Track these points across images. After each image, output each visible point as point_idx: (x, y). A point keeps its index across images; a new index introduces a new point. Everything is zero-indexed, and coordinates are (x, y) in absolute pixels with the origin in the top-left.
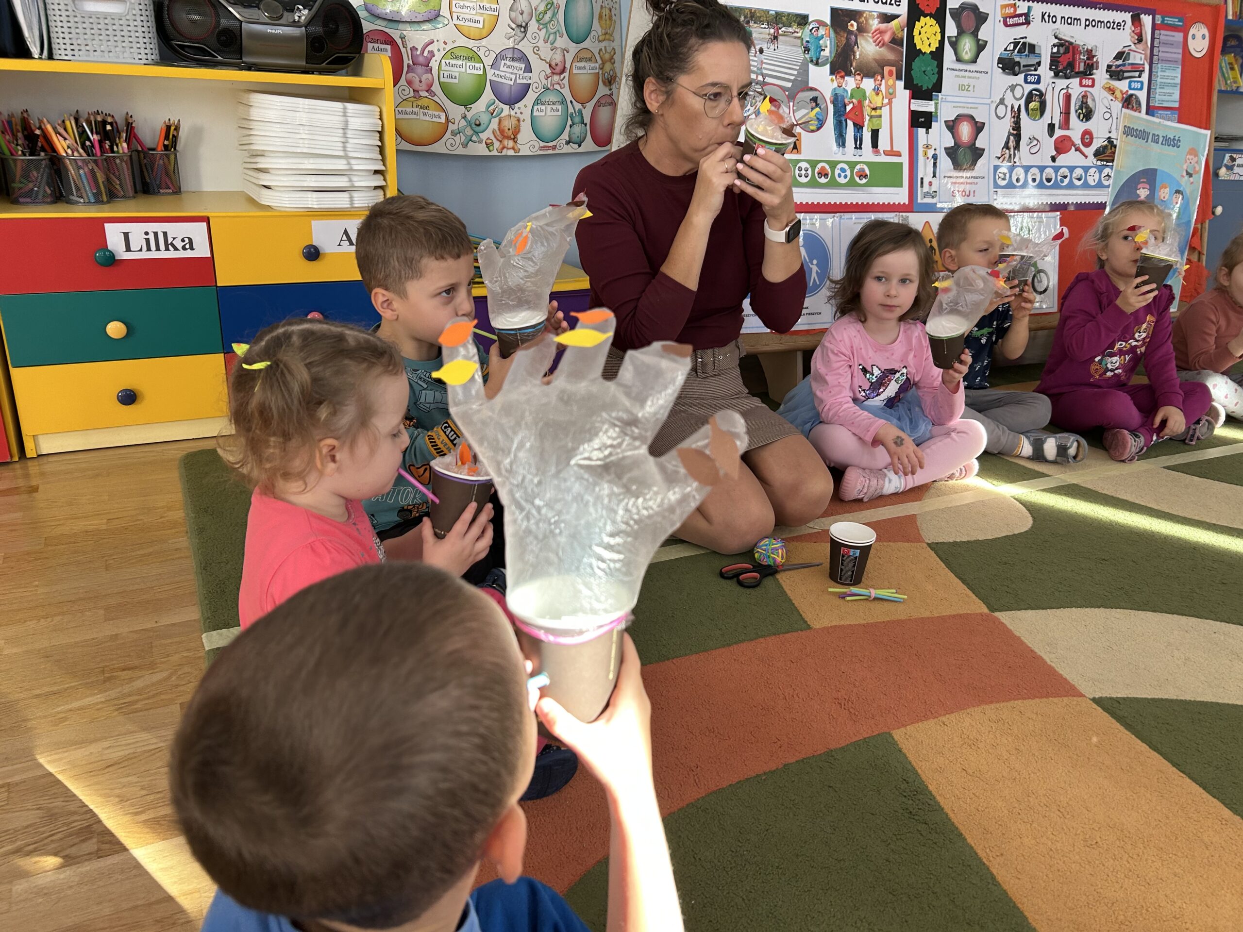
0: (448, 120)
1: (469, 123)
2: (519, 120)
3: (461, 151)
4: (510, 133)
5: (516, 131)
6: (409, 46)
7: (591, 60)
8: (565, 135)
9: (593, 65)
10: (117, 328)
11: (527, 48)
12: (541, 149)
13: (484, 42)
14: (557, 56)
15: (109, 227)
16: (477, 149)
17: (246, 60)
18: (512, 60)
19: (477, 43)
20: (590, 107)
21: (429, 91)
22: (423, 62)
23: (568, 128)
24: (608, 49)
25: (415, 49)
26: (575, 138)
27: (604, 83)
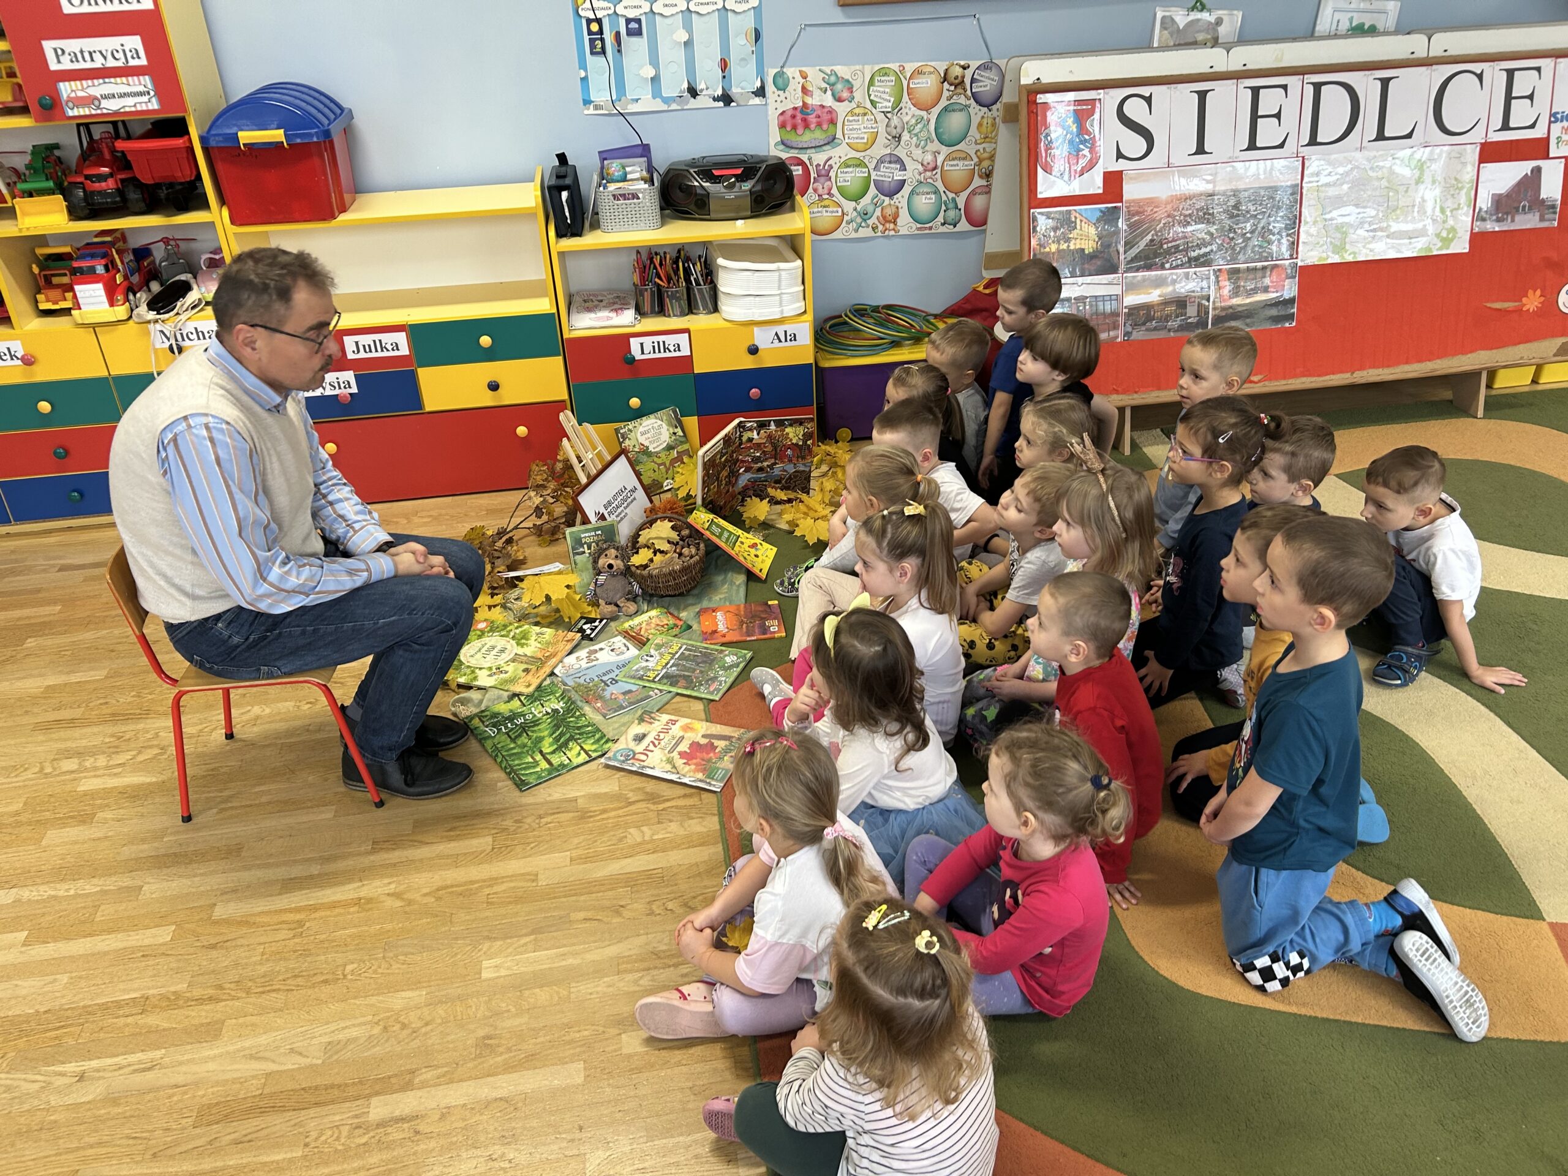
0: (843, 214)
1: (859, 213)
2: (897, 208)
3: (854, 235)
4: (891, 218)
5: (896, 216)
6: (815, 164)
7: (964, 159)
8: (940, 219)
9: (966, 163)
10: (635, 402)
11: (901, 152)
12: (918, 229)
13: (868, 152)
14: (929, 158)
15: (632, 340)
16: (865, 232)
17: (713, 216)
18: (890, 162)
19: (863, 154)
20: (964, 195)
21: (829, 194)
22: (824, 174)
23: (942, 213)
24: (988, 150)
25: (818, 165)
26: (949, 220)
27: (981, 177)
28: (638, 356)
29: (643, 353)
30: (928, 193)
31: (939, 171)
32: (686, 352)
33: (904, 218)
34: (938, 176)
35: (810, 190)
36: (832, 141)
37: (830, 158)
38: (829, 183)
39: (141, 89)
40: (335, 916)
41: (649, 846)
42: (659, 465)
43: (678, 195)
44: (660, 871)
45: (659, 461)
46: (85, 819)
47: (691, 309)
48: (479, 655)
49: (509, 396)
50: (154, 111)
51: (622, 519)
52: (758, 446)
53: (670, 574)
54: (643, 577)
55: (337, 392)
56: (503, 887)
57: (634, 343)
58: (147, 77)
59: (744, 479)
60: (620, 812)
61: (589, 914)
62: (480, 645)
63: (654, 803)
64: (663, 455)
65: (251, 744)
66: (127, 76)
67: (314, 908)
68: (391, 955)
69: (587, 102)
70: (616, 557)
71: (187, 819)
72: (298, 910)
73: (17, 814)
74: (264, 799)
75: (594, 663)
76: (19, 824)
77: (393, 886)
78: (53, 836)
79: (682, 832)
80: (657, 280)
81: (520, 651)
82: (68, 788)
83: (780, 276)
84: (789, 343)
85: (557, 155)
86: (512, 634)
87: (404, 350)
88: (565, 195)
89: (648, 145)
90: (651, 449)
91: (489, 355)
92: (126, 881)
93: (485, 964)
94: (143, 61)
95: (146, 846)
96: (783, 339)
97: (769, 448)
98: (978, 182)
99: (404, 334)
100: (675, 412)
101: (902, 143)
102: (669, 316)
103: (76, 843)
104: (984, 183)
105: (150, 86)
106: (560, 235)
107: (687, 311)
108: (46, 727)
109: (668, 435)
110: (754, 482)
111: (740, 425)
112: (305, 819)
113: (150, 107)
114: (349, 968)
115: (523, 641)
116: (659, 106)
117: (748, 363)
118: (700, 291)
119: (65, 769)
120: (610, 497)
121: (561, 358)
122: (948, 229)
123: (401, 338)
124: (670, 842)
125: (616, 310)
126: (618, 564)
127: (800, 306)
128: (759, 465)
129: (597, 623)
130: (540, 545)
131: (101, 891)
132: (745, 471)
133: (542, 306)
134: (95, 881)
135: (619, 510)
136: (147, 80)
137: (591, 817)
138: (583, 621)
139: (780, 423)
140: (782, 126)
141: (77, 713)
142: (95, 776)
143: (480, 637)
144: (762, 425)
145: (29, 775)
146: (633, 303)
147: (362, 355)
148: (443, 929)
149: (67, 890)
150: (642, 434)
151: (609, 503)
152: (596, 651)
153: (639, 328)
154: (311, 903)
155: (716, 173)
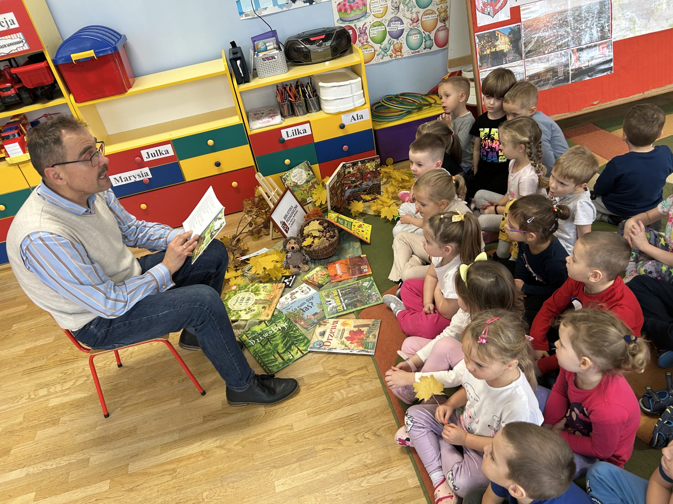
0: (375, 51)
1: (383, 49)
2: (401, 44)
4: (398, 49)
5: (401, 48)
6: (358, 28)
7: (432, 14)
8: (423, 46)
9: (433, 16)
10: (287, 161)
11: (400, 15)
12: (412, 53)
13: (384, 18)
14: (414, 16)
15: (282, 131)
16: (387, 59)
17: (313, 61)
18: (395, 21)
19: (381, 19)
20: (434, 32)
21: (367, 42)
22: (363, 32)
23: (424, 43)
24: (443, 7)
25: (360, 28)
26: (427, 46)
27: (441, 22)
28: (286, 139)
29: (288, 136)
30: (416, 34)
31: (420, 22)
32: (309, 133)
33: (405, 49)
34: (420, 24)
35: (357, 41)
36: (365, 14)
37: (366, 23)
38: (366, 36)
39: (18, 40)
40: (192, 464)
41: (347, 401)
42: (304, 191)
43: (294, 54)
44: (356, 415)
45: (303, 189)
46: (54, 422)
47: (308, 110)
48: (238, 304)
49: (226, 168)
50: (27, 51)
51: (293, 222)
52: (353, 175)
53: (324, 248)
54: (310, 251)
55: (142, 179)
56: (276, 435)
57: (283, 132)
58: (20, 33)
59: (348, 192)
60: (327, 383)
61: (325, 446)
62: (236, 298)
63: (343, 376)
64: (305, 186)
65: (131, 368)
66: (10, 34)
67: (180, 460)
68: (225, 483)
69: (241, 13)
70: (295, 243)
71: (107, 416)
72: (172, 462)
73: (21, 423)
74: (143, 399)
75: (295, 300)
76: (23, 429)
77: (218, 442)
78: (40, 434)
79: (362, 391)
80: (290, 99)
81: (258, 298)
82: (44, 405)
83: (351, 87)
84: (360, 120)
85: (231, 43)
86: (250, 290)
87: (171, 153)
88: (238, 62)
89: (275, 31)
90: (299, 184)
91: (213, 149)
92: (80, 456)
93: (276, 483)
94: (17, 25)
95: (87, 434)
96: (356, 118)
97: (359, 175)
98: (440, 24)
99: (170, 145)
100: (307, 163)
101: (400, 10)
102: (298, 116)
103: (52, 436)
104: (443, 24)
105: (22, 38)
106: (239, 83)
107: (306, 112)
108: (29, 372)
109: (306, 176)
110: (353, 193)
111: (344, 166)
112: (166, 407)
113: (25, 49)
114: (205, 494)
115: (257, 292)
116: (277, 9)
117: (341, 133)
118: (312, 101)
119: (41, 395)
120: (286, 213)
121: (248, 145)
122: (428, 50)
123: (169, 147)
124: (357, 397)
125: (271, 117)
126: (296, 246)
127: (362, 101)
128: (355, 184)
129: (291, 278)
130: (253, 240)
131: (69, 463)
132: (348, 189)
133: (235, 120)
134: (65, 458)
135: (291, 218)
136: (20, 35)
137: (312, 387)
138: (284, 278)
139: (363, 162)
140: (340, 10)
141: (42, 362)
142: (57, 397)
143: (235, 294)
144: (354, 164)
145: (23, 400)
146: (279, 112)
147: (151, 158)
148: (250, 464)
149: (52, 465)
150: (294, 177)
151: (286, 216)
152: (294, 293)
153: (284, 124)
154: (178, 457)
155: (312, 39)
